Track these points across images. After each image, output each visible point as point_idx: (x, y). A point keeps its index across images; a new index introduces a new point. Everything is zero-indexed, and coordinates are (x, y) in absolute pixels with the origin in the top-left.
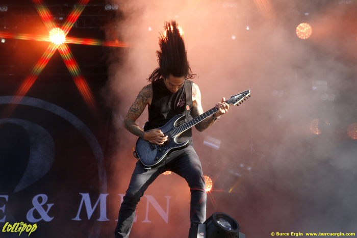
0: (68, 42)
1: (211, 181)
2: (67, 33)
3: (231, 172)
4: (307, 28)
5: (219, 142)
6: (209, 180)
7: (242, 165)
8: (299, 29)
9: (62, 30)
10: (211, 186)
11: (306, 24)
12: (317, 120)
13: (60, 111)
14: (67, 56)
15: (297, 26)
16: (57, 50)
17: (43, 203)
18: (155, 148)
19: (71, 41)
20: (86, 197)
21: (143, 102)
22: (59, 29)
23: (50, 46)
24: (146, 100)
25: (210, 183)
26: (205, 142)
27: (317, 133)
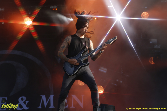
0: (33, 24)
1: (103, 88)
2: (33, 20)
3: (112, 84)
4: (147, 14)
5: (106, 70)
6: (102, 88)
7: (117, 80)
8: (143, 15)
9: (31, 18)
10: (103, 90)
11: (146, 12)
12: (152, 57)
13: (30, 57)
14: (33, 31)
15: (142, 13)
16: (28, 28)
17: (24, 101)
18: (73, 66)
19: (35, 24)
20: (44, 97)
21: (67, 42)
22: (29, 18)
23: (25, 26)
24: (68, 41)
25: (103, 89)
26: (99, 70)
27: (153, 64)
